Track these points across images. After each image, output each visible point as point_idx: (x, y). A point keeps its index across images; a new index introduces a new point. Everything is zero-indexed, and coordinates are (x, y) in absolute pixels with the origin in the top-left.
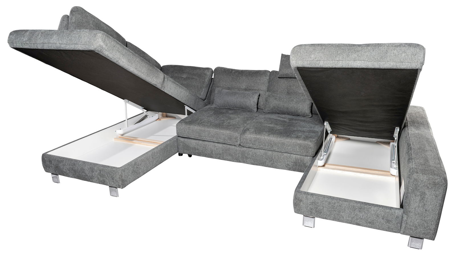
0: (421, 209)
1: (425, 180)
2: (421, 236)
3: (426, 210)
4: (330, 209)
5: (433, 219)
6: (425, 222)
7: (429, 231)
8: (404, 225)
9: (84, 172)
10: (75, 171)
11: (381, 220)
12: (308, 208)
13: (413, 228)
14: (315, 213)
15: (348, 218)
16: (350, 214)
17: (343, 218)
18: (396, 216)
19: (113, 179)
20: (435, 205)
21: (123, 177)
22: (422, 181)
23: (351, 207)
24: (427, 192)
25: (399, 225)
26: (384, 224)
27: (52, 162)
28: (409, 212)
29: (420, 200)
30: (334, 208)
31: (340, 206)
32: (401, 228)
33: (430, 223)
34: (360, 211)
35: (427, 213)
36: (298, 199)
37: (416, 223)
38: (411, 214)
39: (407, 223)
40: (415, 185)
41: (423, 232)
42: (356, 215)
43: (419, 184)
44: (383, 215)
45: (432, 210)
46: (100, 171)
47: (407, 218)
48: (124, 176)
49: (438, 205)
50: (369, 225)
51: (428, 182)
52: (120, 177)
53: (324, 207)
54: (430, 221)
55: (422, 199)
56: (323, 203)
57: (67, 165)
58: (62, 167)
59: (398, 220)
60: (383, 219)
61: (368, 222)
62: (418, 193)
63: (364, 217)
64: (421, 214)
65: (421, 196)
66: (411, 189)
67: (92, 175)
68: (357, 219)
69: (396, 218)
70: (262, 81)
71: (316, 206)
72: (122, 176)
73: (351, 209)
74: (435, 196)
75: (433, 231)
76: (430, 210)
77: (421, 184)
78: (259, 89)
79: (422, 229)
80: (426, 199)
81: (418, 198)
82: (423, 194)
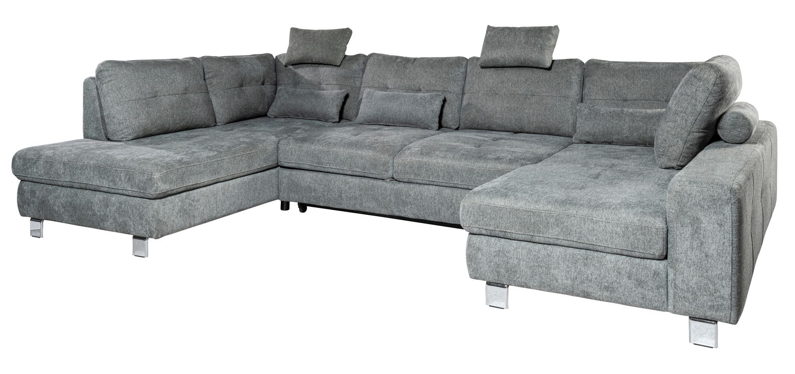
0: (698, 253)
1: (694, 193)
2: (708, 313)
3: (706, 256)
4: (532, 264)
5: (724, 274)
6: (709, 282)
7: (721, 301)
8: (671, 291)
9: (90, 208)
10: (74, 208)
11: (625, 279)
12: (492, 264)
13: (689, 295)
14: (506, 274)
15: (566, 282)
16: (568, 272)
17: (557, 281)
18: (653, 272)
19: (141, 218)
20: (721, 243)
21: (160, 216)
22: (690, 195)
23: (569, 258)
24: (701, 215)
25: (662, 291)
26: (634, 289)
27: (35, 193)
28: (677, 260)
29: (692, 235)
30: (539, 260)
31: (549, 256)
32: (668, 299)
33: (720, 282)
34: (585, 265)
35: (710, 261)
36: (474, 247)
37: (692, 283)
38: (681, 265)
39: (676, 287)
40: (678, 203)
41: (709, 303)
42: (579, 274)
43: (685, 200)
44: (628, 270)
45: (719, 254)
46: (121, 203)
47: (675, 275)
48: (161, 213)
49: (727, 244)
50: (606, 294)
51: (701, 197)
52: (156, 214)
53: (519, 259)
54: (718, 278)
55: (696, 231)
56: (518, 252)
57: (61, 196)
58: (51, 202)
59: (658, 279)
60: (629, 278)
61: (602, 287)
62: (687, 221)
63: (594, 277)
64: (699, 264)
65: (692, 225)
66: (673, 212)
67: (105, 214)
68: (582, 282)
69: (654, 275)
70: (451, 76)
71: (506, 259)
72: (158, 213)
73: (568, 260)
74: (718, 224)
75: (729, 302)
76: (715, 256)
77: (688, 200)
78: (446, 90)
79: (705, 297)
80: (702, 232)
81: (688, 231)
82: (696, 221)
